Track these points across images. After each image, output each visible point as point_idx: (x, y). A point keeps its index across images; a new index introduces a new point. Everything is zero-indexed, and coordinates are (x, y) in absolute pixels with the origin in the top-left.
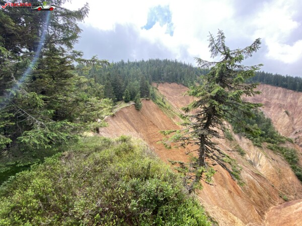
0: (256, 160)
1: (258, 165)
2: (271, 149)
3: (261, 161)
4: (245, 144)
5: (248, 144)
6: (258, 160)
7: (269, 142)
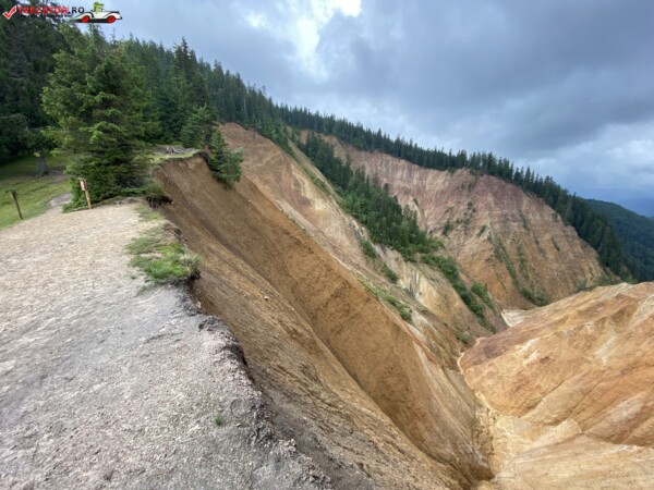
0: (413, 287)
1: (418, 295)
2: (427, 263)
3: (421, 286)
4: (393, 262)
5: (397, 259)
6: (417, 286)
7: (421, 251)
